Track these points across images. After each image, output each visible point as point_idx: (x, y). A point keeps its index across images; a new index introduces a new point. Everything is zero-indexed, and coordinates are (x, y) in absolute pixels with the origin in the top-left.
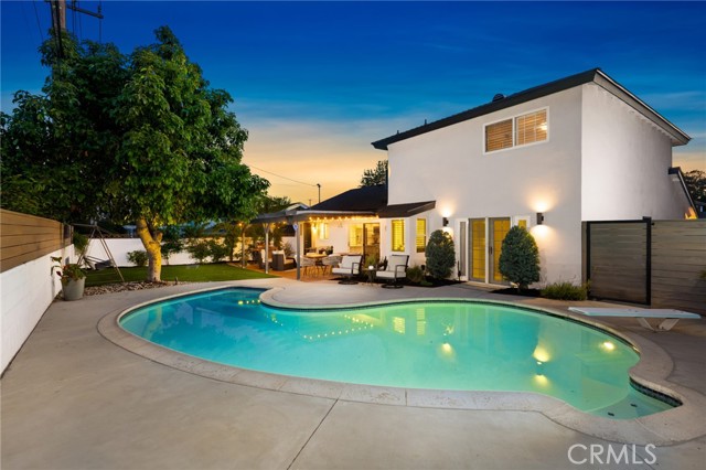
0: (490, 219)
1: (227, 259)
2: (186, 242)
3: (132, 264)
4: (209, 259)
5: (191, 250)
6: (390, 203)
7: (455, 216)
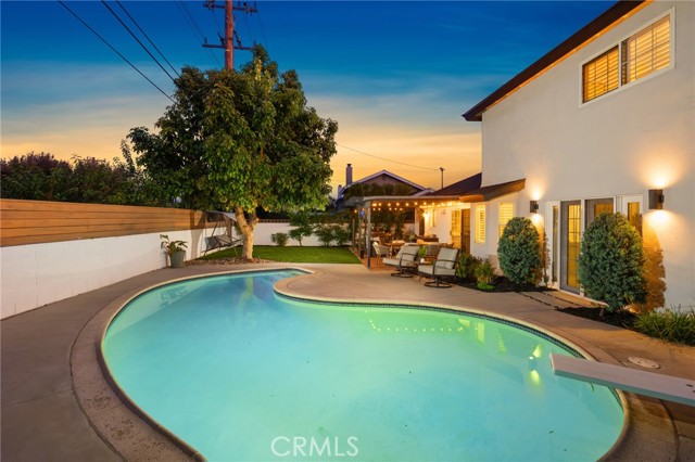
0: (586, 201)
1: (350, 243)
2: (314, 227)
3: (275, 244)
4: (334, 243)
5: (317, 233)
6: (483, 185)
7: (546, 198)
